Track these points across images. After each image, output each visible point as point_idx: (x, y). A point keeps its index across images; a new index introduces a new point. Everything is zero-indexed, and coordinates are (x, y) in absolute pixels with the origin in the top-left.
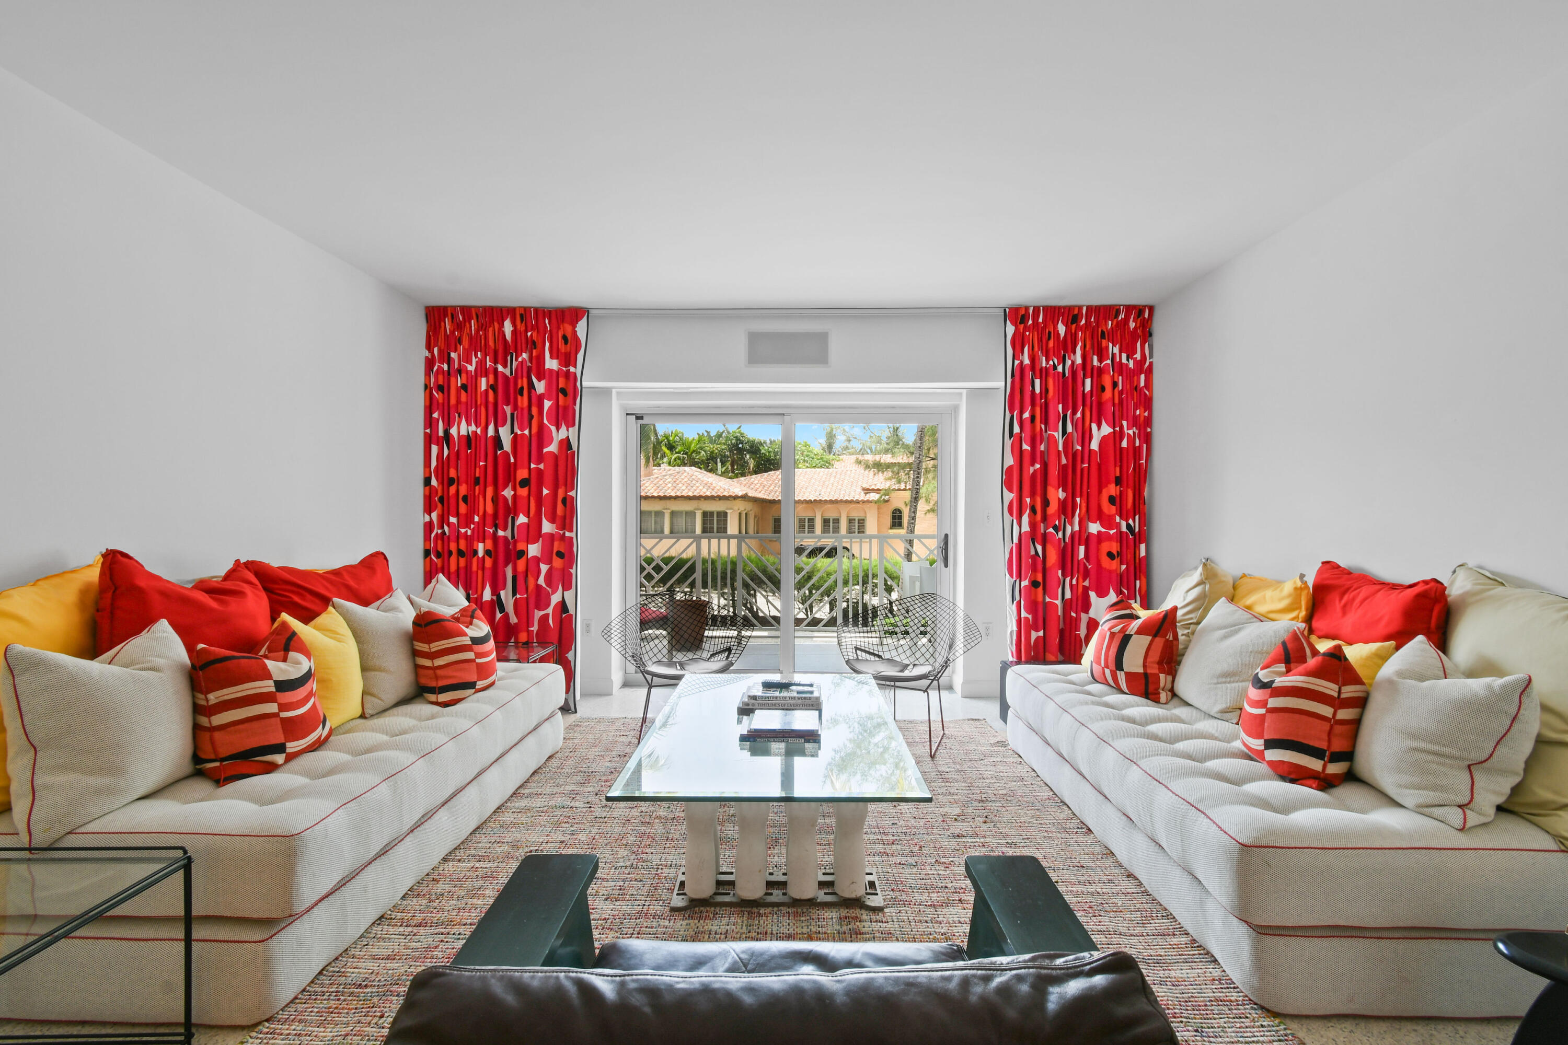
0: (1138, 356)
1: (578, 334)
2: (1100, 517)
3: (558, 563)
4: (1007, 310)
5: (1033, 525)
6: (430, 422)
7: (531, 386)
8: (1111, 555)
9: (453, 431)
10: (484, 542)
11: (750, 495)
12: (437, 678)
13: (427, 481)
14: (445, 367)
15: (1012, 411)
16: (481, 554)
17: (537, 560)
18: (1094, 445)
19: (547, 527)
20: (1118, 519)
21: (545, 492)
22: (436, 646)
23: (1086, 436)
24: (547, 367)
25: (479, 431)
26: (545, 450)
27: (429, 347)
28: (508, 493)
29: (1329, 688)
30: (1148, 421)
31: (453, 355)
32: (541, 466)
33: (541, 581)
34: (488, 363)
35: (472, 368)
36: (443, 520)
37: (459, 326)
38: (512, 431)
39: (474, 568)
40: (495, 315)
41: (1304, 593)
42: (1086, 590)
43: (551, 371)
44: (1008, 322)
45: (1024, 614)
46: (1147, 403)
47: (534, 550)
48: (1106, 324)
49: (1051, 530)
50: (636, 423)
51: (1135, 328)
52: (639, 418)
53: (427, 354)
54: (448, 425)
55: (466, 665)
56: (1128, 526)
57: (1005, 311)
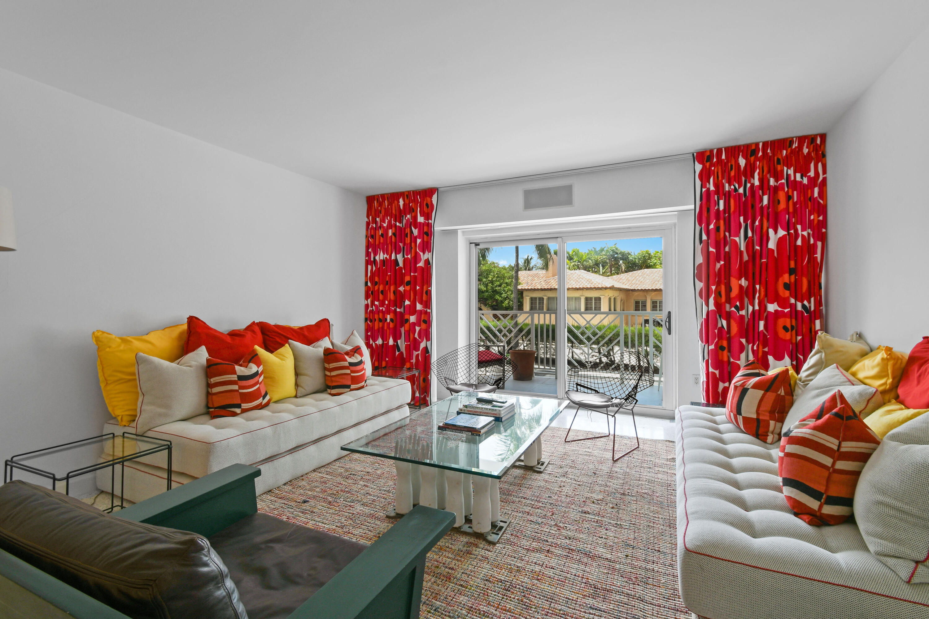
0: (812, 174)
1: (433, 202)
2: (776, 298)
3: (424, 326)
4: (695, 154)
5: (716, 304)
6: (368, 254)
7: (411, 232)
8: (785, 328)
9: (377, 258)
10: (389, 314)
11: (615, 286)
12: (332, 381)
13: (366, 283)
14: (374, 226)
15: (700, 224)
16: (388, 321)
17: (414, 324)
18: (772, 245)
19: (419, 307)
20: (792, 301)
21: (418, 288)
22: (332, 365)
23: (764, 239)
24: (418, 221)
25: (388, 258)
26: (418, 265)
27: (368, 217)
28: (401, 289)
29: (831, 442)
30: (824, 224)
31: (378, 219)
32: (416, 274)
33: (416, 336)
34: (392, 222)
35: (385, 225)
36: (373, 303)
37: (380, 204)
38: (403, 256)
39: (385, 328)
40: (395, 196)
42: (765, 354)
43: (420, 223)
44: (696, 162)
45: (711, 370)
46: (822, 210)
47: (413, 319)
48: (781, 152)
49: (733, 309)
50: (476, 248)
51: (809, 153)
52: (477, 244)
53: (367, 220)
54: (375, 255)
55: (345, 376)
56: (804, 306)
57: (693, 155)
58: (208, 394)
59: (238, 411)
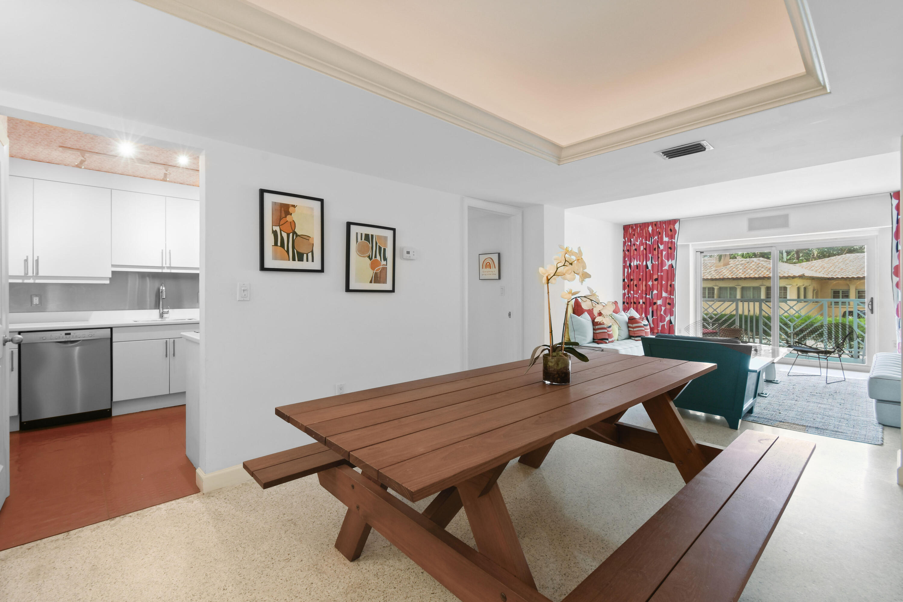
1: (676, 228)
3: (668, 307)
4: (892, 194)
6: (625, 262)
7: (658, 247)
9: (632, 264)
10: (642, 299)
11: (806, 275)
12: (635, 334)
13: (624, 280)
14: (629, 244)
16: (641, 303)
17: (661, 306)
19: (664, 294)
21: (664, 282)
22: (634, 325)
24: (664, 240)
25: (640, 264)
26: (663, 268)
27: (624, 238)
28: (650, 283)
31: (632, 240)
32: (662, 274)
33: (662, 313)
34: (644, 241)
35: (638, 243)
36: (629, 292)
37: (634, 230)
38: (652, 263)
39: (639, 308)
40: (645, 225)
43: (665, 241)
44: (893, 199)
47: (659, 302)
50: (701, 255)
52: (701, 252)
53: (624, 240)
54: (631, 262)
55: (642, 331)
57: (891, 194)
58: (594, 333)
59: (607, 341)
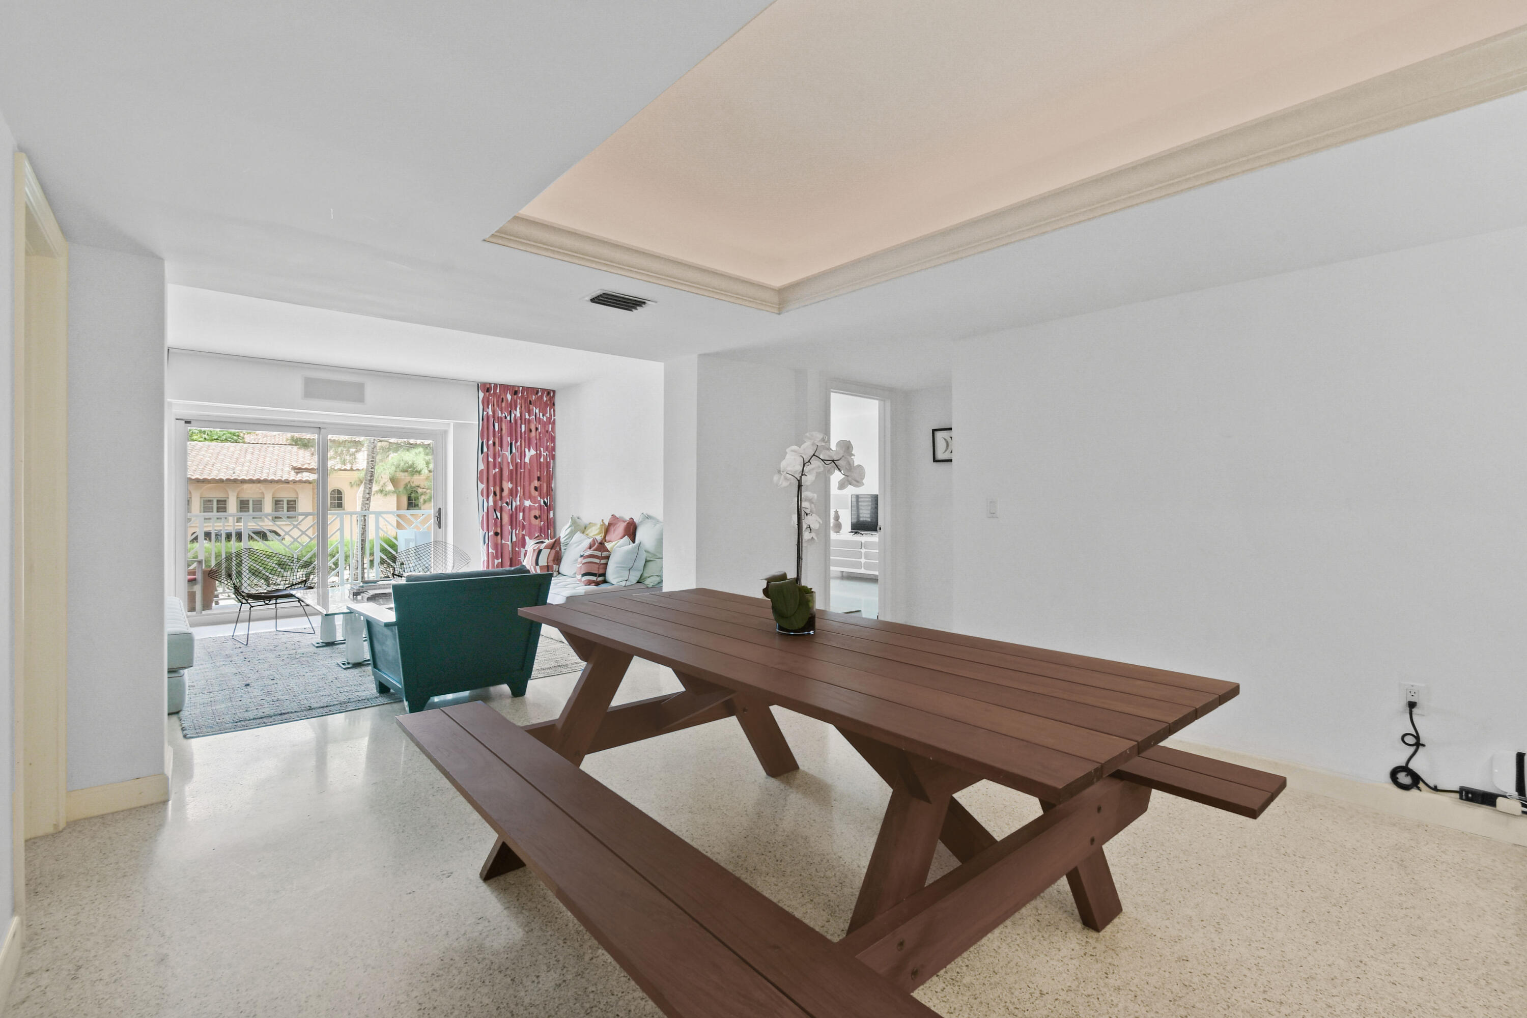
0: (548, 415)
2: (531, 498)
5: (495, 502)
8: (536, 517)
15: (482, 439)
18: (527, 460)
20: (539, 498)
23: (522, 455)
29: (599, 554)
30: (554, 449)
41: (603, 527)
42: (523, 536)
45: (491, 550)
46: (553, 439)
48: (532, 397)
49: (505, 504)
51: (546, 401)
56: (544, 502)
